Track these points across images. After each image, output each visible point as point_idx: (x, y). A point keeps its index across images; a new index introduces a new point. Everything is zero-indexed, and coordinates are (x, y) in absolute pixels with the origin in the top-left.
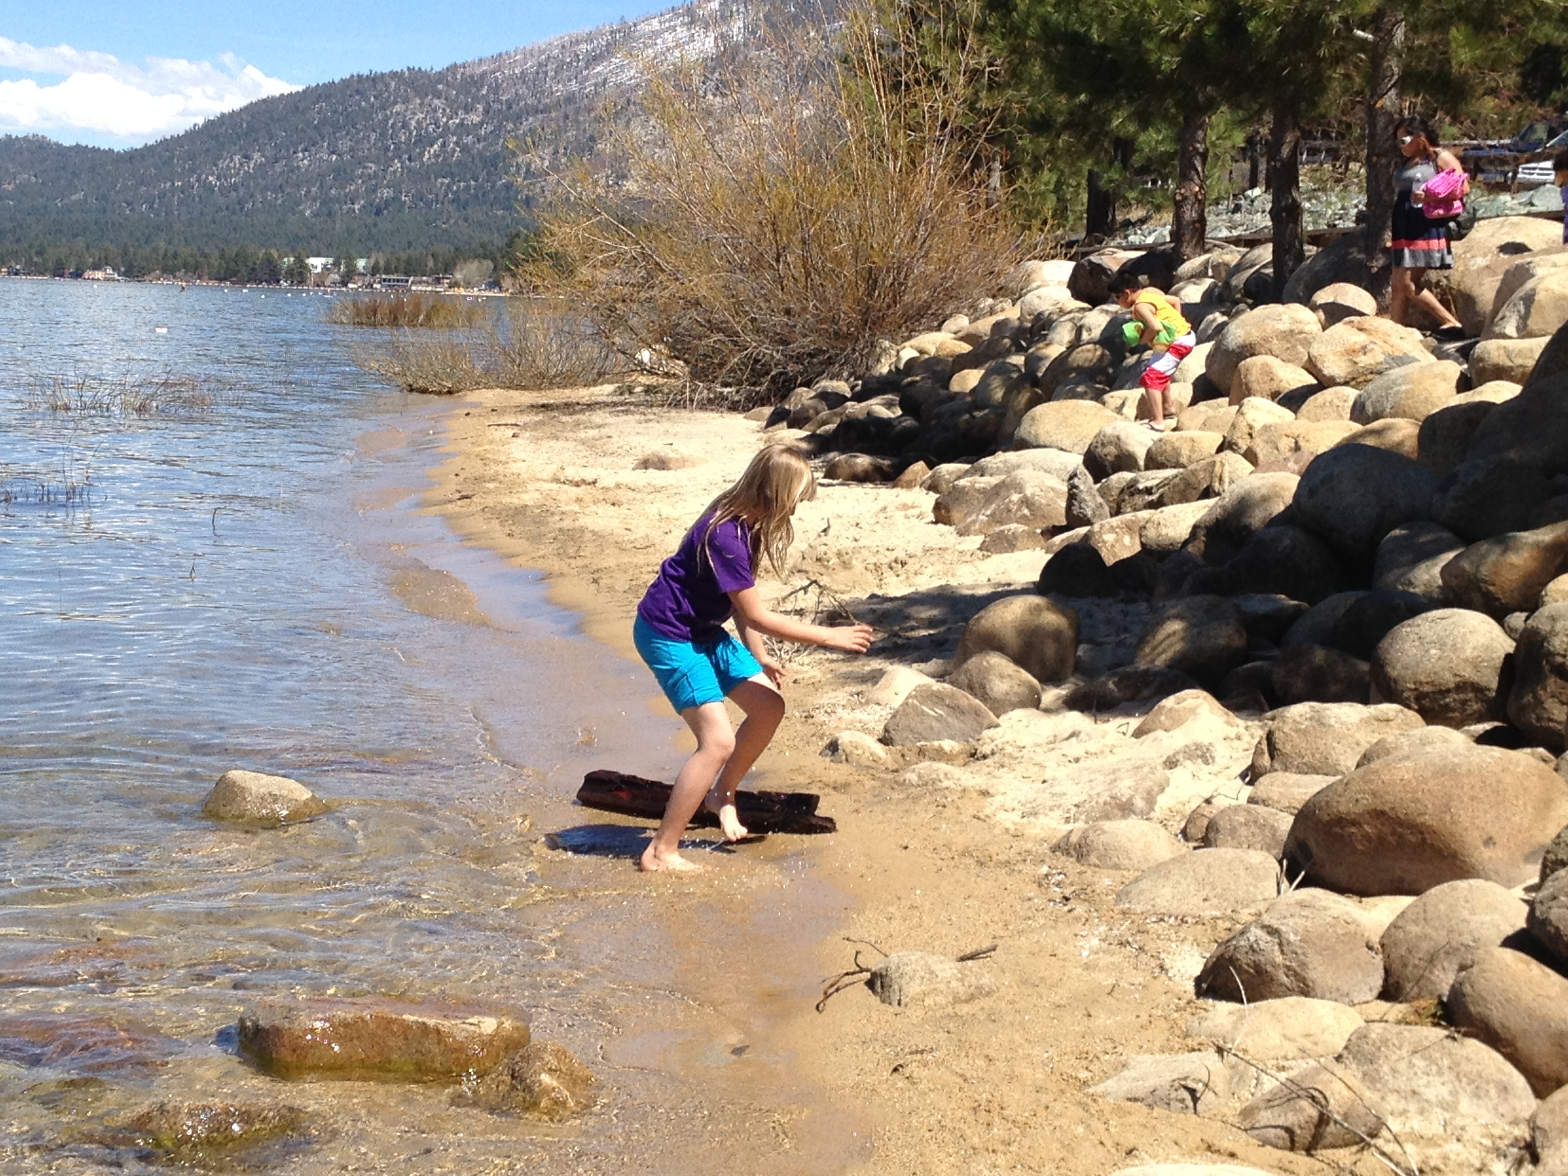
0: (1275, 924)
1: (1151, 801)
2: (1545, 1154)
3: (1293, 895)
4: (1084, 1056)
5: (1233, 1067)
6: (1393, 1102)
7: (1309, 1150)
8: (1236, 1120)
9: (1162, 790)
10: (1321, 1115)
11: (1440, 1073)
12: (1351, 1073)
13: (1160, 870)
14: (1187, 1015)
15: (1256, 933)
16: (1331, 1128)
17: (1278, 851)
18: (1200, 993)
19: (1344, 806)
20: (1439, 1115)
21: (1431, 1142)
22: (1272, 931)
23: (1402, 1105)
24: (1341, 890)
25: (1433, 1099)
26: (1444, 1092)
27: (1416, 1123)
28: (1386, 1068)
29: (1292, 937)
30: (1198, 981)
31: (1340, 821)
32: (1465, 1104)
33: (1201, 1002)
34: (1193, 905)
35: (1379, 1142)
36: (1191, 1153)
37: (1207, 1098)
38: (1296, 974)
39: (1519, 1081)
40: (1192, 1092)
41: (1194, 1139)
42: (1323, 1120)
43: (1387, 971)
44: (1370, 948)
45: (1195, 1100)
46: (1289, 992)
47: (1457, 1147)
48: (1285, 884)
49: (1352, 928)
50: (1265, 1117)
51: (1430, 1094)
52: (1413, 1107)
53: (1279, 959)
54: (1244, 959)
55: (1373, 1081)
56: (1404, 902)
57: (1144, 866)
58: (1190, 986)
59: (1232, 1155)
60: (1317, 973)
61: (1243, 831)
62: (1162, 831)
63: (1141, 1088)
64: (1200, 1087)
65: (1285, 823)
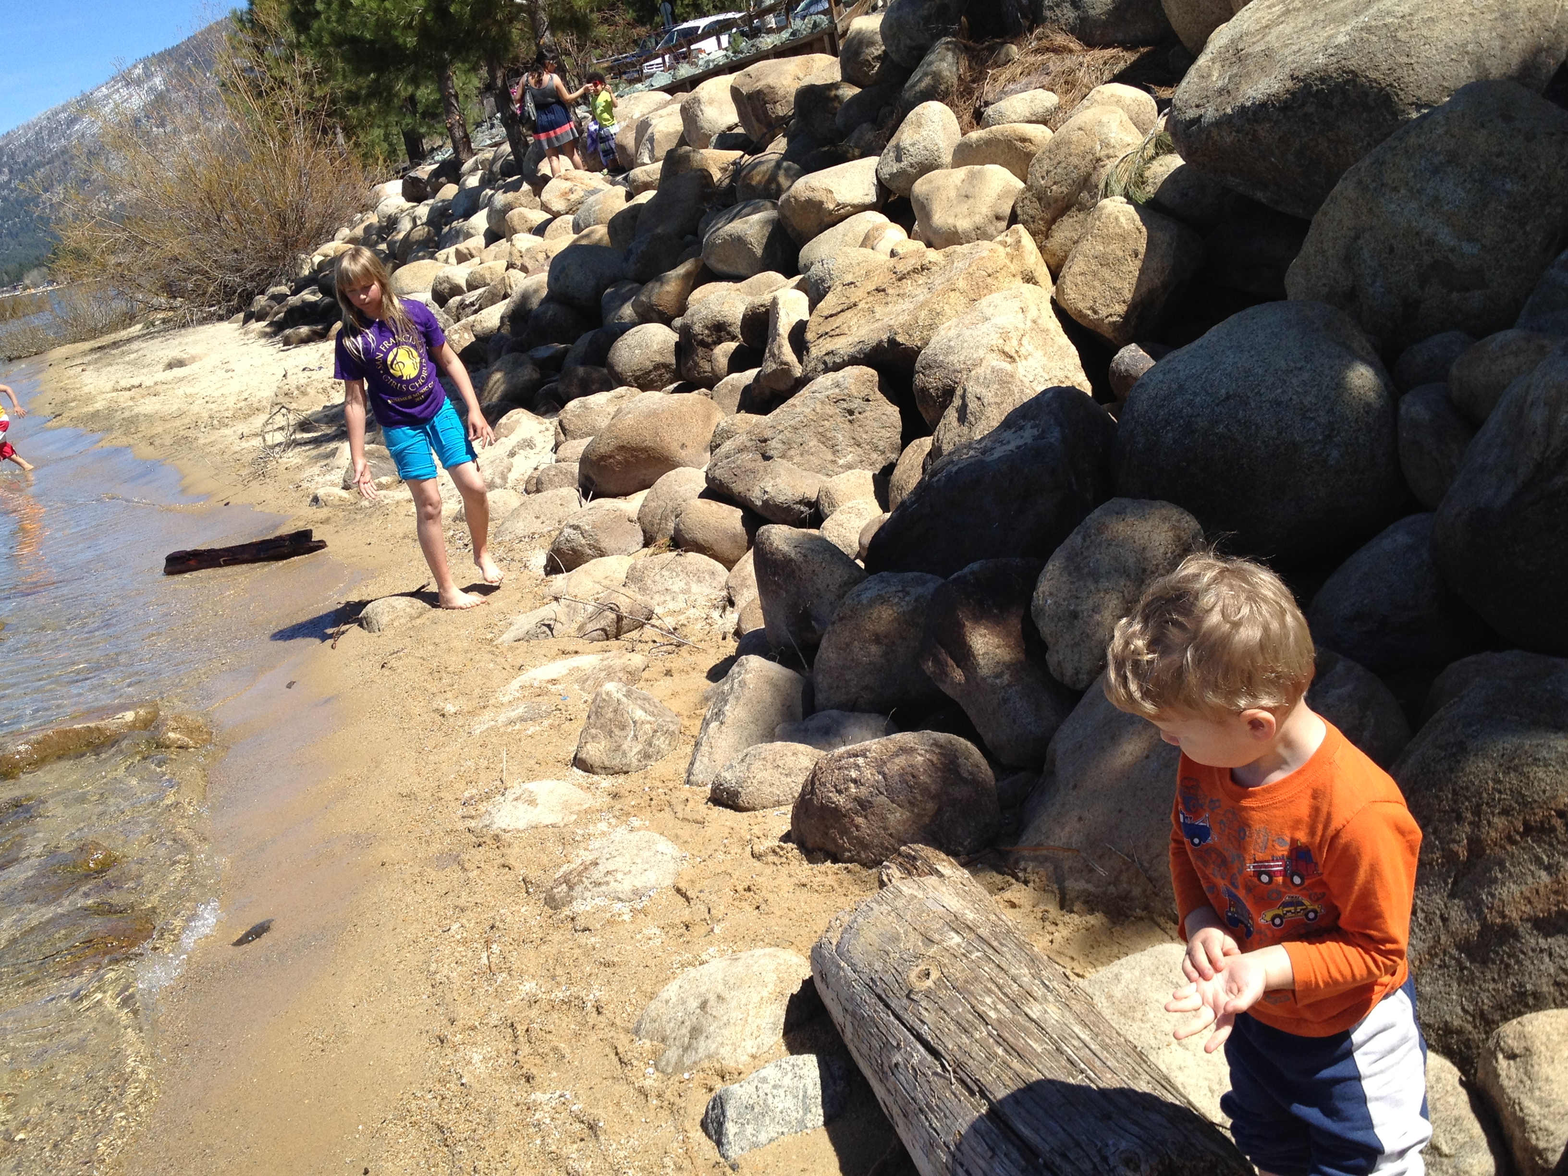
0: (576, 523)
1: (504, 478)
2: (737, 599)
3: (587, 505)
4: (489, 626)
5: (568, 606)
6: (658, 598)
7: (617, 637)
8: (575, 634)
9: (510, 470)
10: (618, 616)
11: (678, 575)
12: (632, 591)
13: (515, 513)
14: (542, 587)
15: (568, 531)
16: (625, 622)
17: (577, 485)
18: (547, 574)
19: (603, 449)
20: (681, 597)
21: (680, 612)
22: (576, 527)
23: (662, 598)
24: (615, 496)
25: (677, 590)
26: (682, 584)
27: (671, 605)
28: (649, 582)
29: (587, 528)
30: (545, 567)
31: (602, 458)
32: (695, 588)
33: (549, 578)
34: (537, 526)
35: (653, 621)
36: (554, 658)
37: (557, 627)
38: (595, 547)
39: (719, 567)
40: (549, 626)
41: (554, 651)
42: (620, 619)
43: (644, 531)
44: (631, 521)
45: (551, 630)
46: (594, 557)
47: (692, 611)
48: (584, 501)
49: (618, 513)
50: (590, 627)
51: (675, 588)
52: (668, 598)
53: (583, 542)
54: (565, 547)
55: (644, 590)
56: (646, 491)
57: (506, 515)
58: (542, 572)
59: (576, 652)
60: (606, 543)
61: (556, 479)
62: (512, 492)
63: (520, 633)
64: (552, 622)
65: (576, 468)
